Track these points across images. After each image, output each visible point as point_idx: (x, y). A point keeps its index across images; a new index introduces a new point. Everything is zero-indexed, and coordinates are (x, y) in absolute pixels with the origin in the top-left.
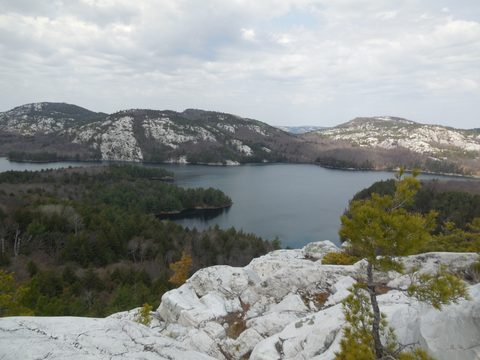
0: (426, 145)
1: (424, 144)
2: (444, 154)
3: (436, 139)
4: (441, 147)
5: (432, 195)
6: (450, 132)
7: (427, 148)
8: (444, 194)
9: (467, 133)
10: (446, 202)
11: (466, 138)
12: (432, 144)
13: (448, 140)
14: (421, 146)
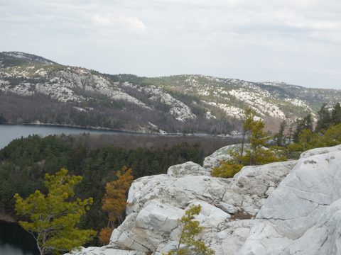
0: (70, 92)
1: (67, 90)
2: (91, 104)
3: (80, 85)
4: (86, 95)
5: (85, 152)
6: (96, 77)
7: (71, 96)
8: (98, 151)
9: (112, 78)
10: (100, 159)
11: (112, 85)
12: (76, 91)
13: (94, 87)
14: (64, 93)
